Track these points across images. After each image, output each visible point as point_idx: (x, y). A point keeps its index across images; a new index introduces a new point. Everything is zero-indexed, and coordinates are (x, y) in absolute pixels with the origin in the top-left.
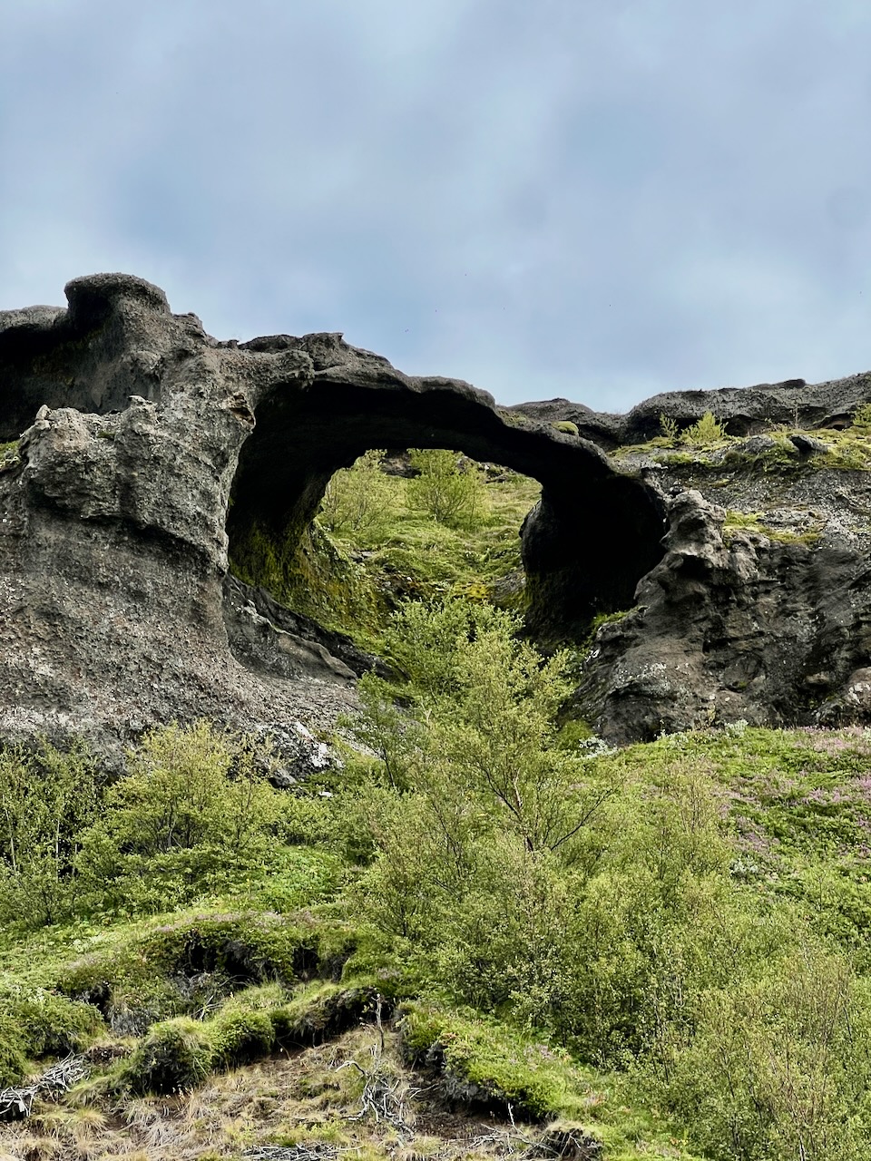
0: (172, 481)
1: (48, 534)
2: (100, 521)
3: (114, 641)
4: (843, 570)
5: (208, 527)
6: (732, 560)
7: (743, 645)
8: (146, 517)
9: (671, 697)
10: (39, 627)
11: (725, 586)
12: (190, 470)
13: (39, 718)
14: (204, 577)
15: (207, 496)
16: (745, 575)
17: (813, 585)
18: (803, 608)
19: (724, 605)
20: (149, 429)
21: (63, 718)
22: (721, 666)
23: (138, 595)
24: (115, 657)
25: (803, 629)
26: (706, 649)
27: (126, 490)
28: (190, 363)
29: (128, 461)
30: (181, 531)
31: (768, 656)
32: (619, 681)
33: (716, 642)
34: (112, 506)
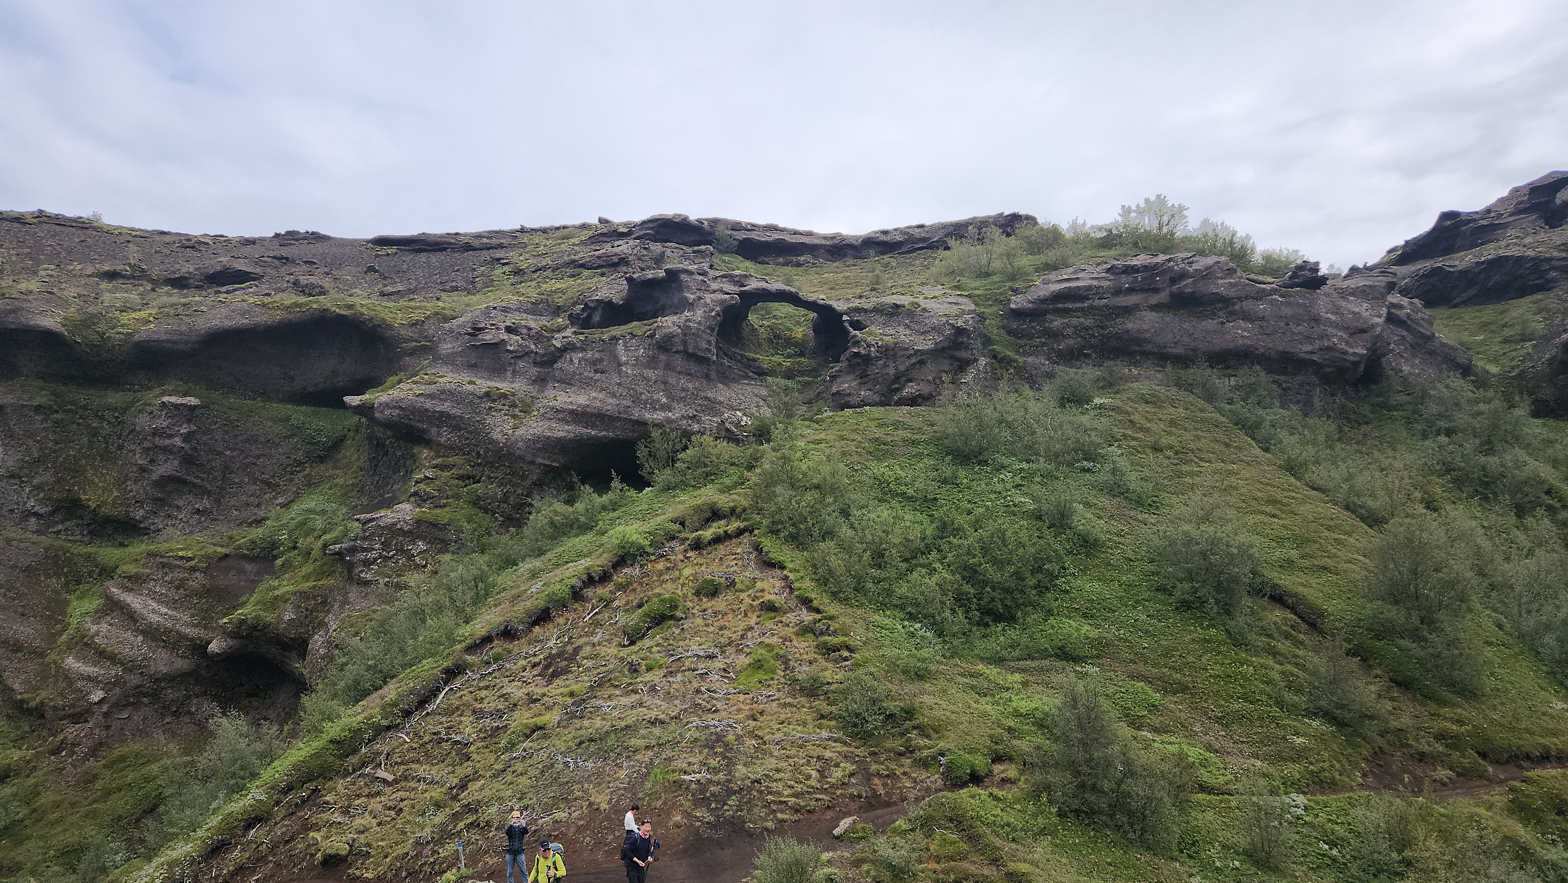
0: (698, 339)
1: (663, 357)
2: (677, 352)
3: (683, 390)
4: (904, 352)
5: (710, 351)
6: (870, 351)
7: (872, 377)
8: (691, 351)
9: (850, 394)
10: (662, 387)
11: (867, 360)
12: (704, 335)
13: (663, 414)
14: (709, 365)
15: (709, 342)
16: (873, 355)
17: (895, 357)
18: (892, 365)
19: (867, 365)
20: (691, 324)
21: (670, 414)
22: (866, 383)
23: (690, 374)
24: (683, 395)
25: (892, 372)
26: (861, 378)
27: (685, 343)
28: (702, 301)
29: (685, 335)
30: (700, 354)
31: (880, 380)
32: (834, 389)
33: (864, 376)
34: (681, 348)
